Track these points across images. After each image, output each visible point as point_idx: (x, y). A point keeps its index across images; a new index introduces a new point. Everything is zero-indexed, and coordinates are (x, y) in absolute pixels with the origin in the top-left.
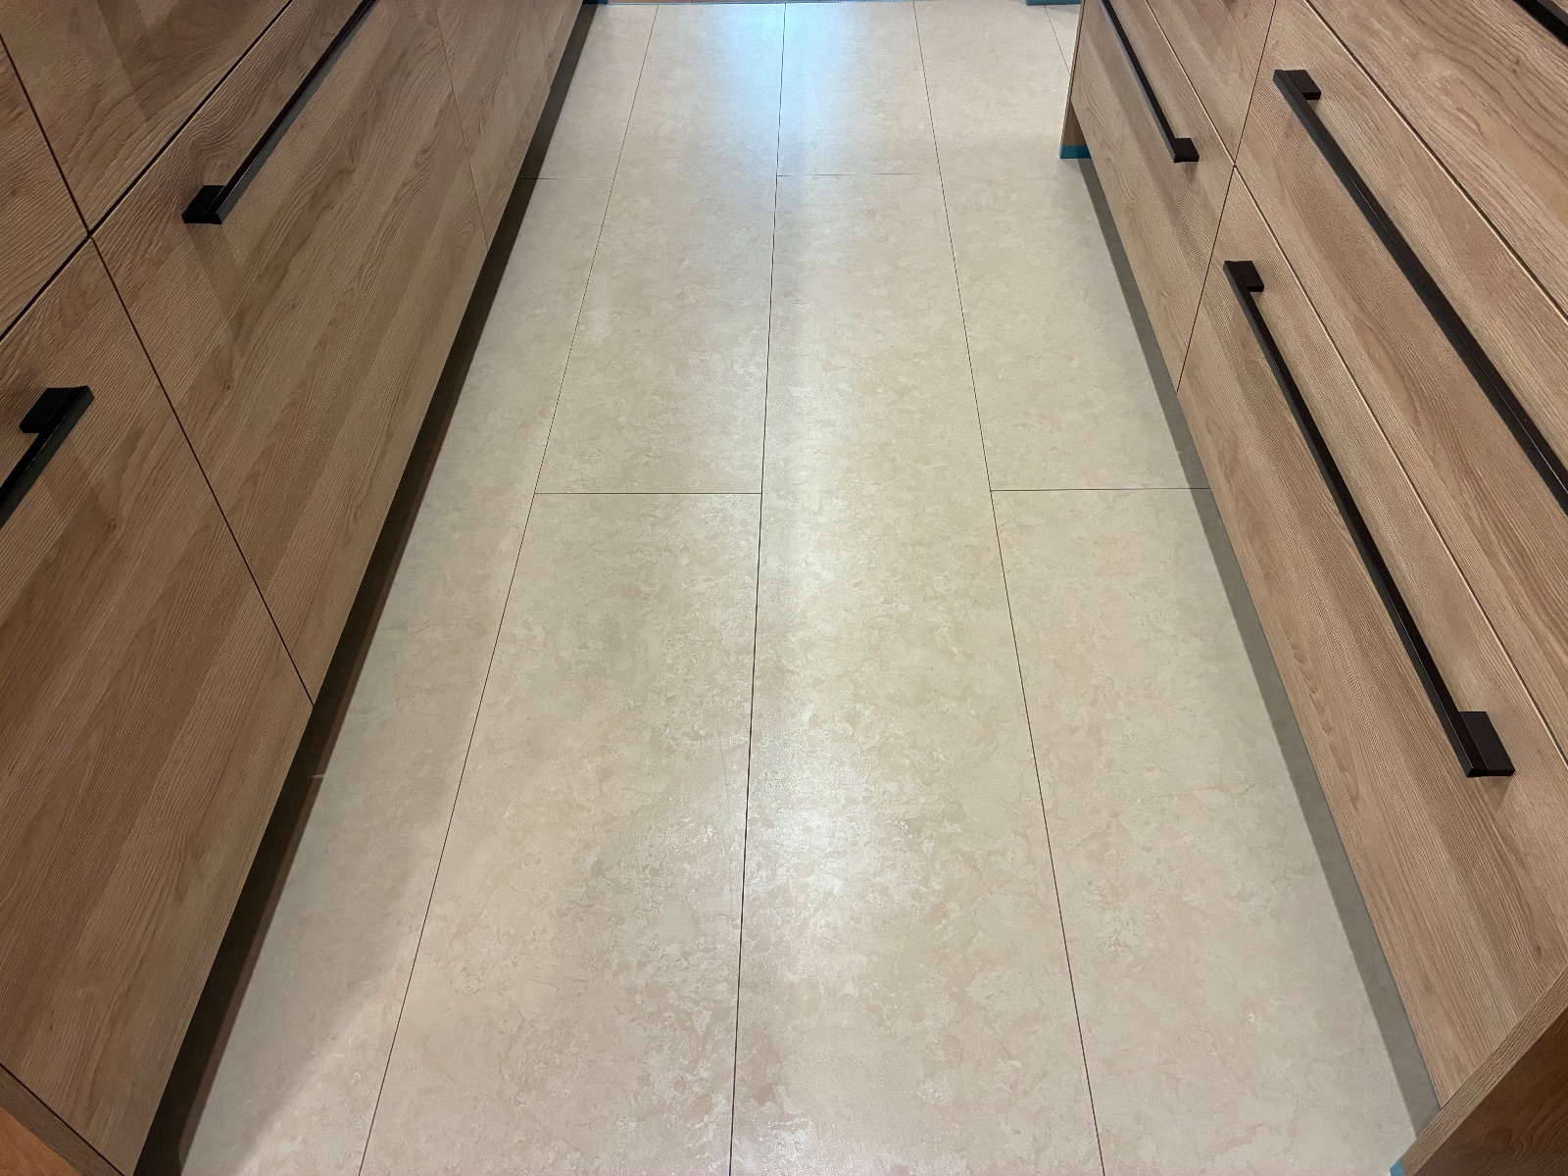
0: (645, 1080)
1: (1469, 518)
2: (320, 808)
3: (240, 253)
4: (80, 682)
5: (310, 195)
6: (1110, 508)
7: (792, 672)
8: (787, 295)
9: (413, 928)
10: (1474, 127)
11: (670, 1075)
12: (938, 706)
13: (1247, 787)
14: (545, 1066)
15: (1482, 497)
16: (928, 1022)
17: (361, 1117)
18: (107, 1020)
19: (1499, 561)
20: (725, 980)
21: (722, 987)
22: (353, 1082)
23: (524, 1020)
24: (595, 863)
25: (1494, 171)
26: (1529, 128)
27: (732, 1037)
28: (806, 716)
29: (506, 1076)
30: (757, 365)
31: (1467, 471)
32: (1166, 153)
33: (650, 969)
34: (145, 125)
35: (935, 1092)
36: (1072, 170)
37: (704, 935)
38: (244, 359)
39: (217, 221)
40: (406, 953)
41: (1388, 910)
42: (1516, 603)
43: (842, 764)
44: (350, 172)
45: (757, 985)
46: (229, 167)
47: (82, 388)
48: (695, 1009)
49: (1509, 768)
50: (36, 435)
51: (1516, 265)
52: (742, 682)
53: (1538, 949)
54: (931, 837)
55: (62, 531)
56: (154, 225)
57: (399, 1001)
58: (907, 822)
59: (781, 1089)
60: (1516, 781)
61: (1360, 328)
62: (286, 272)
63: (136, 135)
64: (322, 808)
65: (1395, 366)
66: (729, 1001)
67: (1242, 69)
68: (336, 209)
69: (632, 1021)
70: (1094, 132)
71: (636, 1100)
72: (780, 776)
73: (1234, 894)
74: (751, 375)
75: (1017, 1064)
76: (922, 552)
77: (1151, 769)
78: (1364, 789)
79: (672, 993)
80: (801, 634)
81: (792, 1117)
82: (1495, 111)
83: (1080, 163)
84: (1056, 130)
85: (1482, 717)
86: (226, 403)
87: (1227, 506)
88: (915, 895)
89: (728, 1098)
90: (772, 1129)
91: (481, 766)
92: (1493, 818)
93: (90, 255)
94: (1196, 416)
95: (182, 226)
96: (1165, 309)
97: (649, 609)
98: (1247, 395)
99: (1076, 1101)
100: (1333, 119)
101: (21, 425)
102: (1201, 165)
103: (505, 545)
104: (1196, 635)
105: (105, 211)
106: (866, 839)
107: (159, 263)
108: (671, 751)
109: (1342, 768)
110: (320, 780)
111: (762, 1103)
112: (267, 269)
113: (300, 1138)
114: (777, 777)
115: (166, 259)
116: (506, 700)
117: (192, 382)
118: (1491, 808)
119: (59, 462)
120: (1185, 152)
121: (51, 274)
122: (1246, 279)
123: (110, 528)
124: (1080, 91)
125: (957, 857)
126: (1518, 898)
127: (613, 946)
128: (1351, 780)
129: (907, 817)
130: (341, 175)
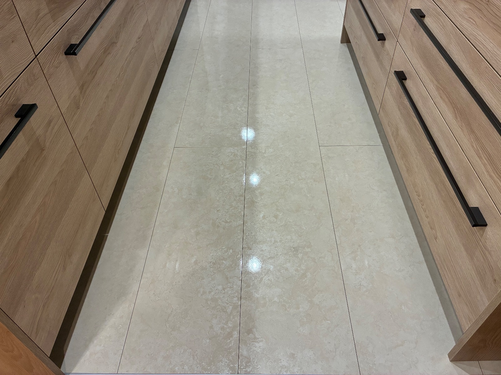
0: (211, 327)
1: (473, 147)
2: (107, 244)
3: (82, 66)
4: (34, 198)
5: (103, 50)
6: (357, 151)
7: (257, 202)
8: (254, 85)
9: (138, 281)
10: (474, 22)
11: (219, 326)
12: (303, 212)
13: (401, 237)
14: (179, 323)
15: (477, 139)
16: (301, 309)
17: (122, 339)
18: (42, 306)
19: (482, 159)
20: (236, 297)
21: (236, 299)
22: (119, 328)
23: (173, 309)
24: (195, 261)
25: (480, 36)
26: (492, 22)
27: (239, 314)
28: (261, 215)
29: (167, 326)
30: (245, 107)
31: (472, 131)
32: (376, 39)
33: (213, 293)
34: (53, 23)
35: (303, 331)
36: (345, 47)
37: (230, 283)
38: (84, 100)
39: (75, 54)
40: (135, 288)
41: (446, 271)
42: (488, 171)
43: (273, 230)
44: (116, 43)
45: (247, 298)
46: (78, 38)
47: (34, 104)
48: (227, 306)
49: (485, 224)
50: (20, 119)
51: (488, 65)
52: (241, 205)
53: (495, 280)
54: (301, 253)
55: (28, 150)
56: (56, 55)
57: (133, 303)
58: (294, 248)
59: (254, 330)
60: (488, 228)
61: (438, 89)
62: (96, 73)
63: (50, 26)
64: (108, 244)
65: (449, 100)
66: (238, 303)
67: (400, 10)
68: (112, 54)
69: (207, 309)
70: (352, 34)
71: (209, 333)
72: (253, 234)
73: (397, 270)
74: (242, 110)
75: (329, 322)
76: (297, 165)
77: (371, 232)
78: (439, 234)
79: (220, 301)
80: (260, 191)
81: (258, 339)
82: (481, 17)
83: (347, 44)
84: (339, 34)
85: (477, 209)
86: (78, 113)
87: (395, 149)
88: (297, 270)
89: (238, 333)
90: (252, 342)
91: (158, 231)
92: (480, 240)
93: (36, 63)
94: (385, 121)
95: (65, 56)
96: (375, 88)
97: (211, 183)
98: (401, 113)
99: (348, 333)
100: (429, 23)
101: (15, 115)
102: (387, 42)
103: (165, 163)
104: (384, 190)
105: (41, 50)
106: (281, 253)
107: (57, 67)
108: (218, 226)
109: (431, 228)
110: (107, 236)
111: (248, 334)
112: (91, 71)
113: (102, 345)
114: (252, 234)
115: (60, 66)
116: (166, 211)
117: (67, 106)
118: (480, 237)
119: (27, 127)
120: (381, 38)
121: (24, 68)
122: (401, 76)
123: (43, 150)
124: (347, 21)
125: (309, 259)
126: (488, 264)
127: (201, 286)
128: (435, 232)
129: (294, 246)
130: (113, 43)
